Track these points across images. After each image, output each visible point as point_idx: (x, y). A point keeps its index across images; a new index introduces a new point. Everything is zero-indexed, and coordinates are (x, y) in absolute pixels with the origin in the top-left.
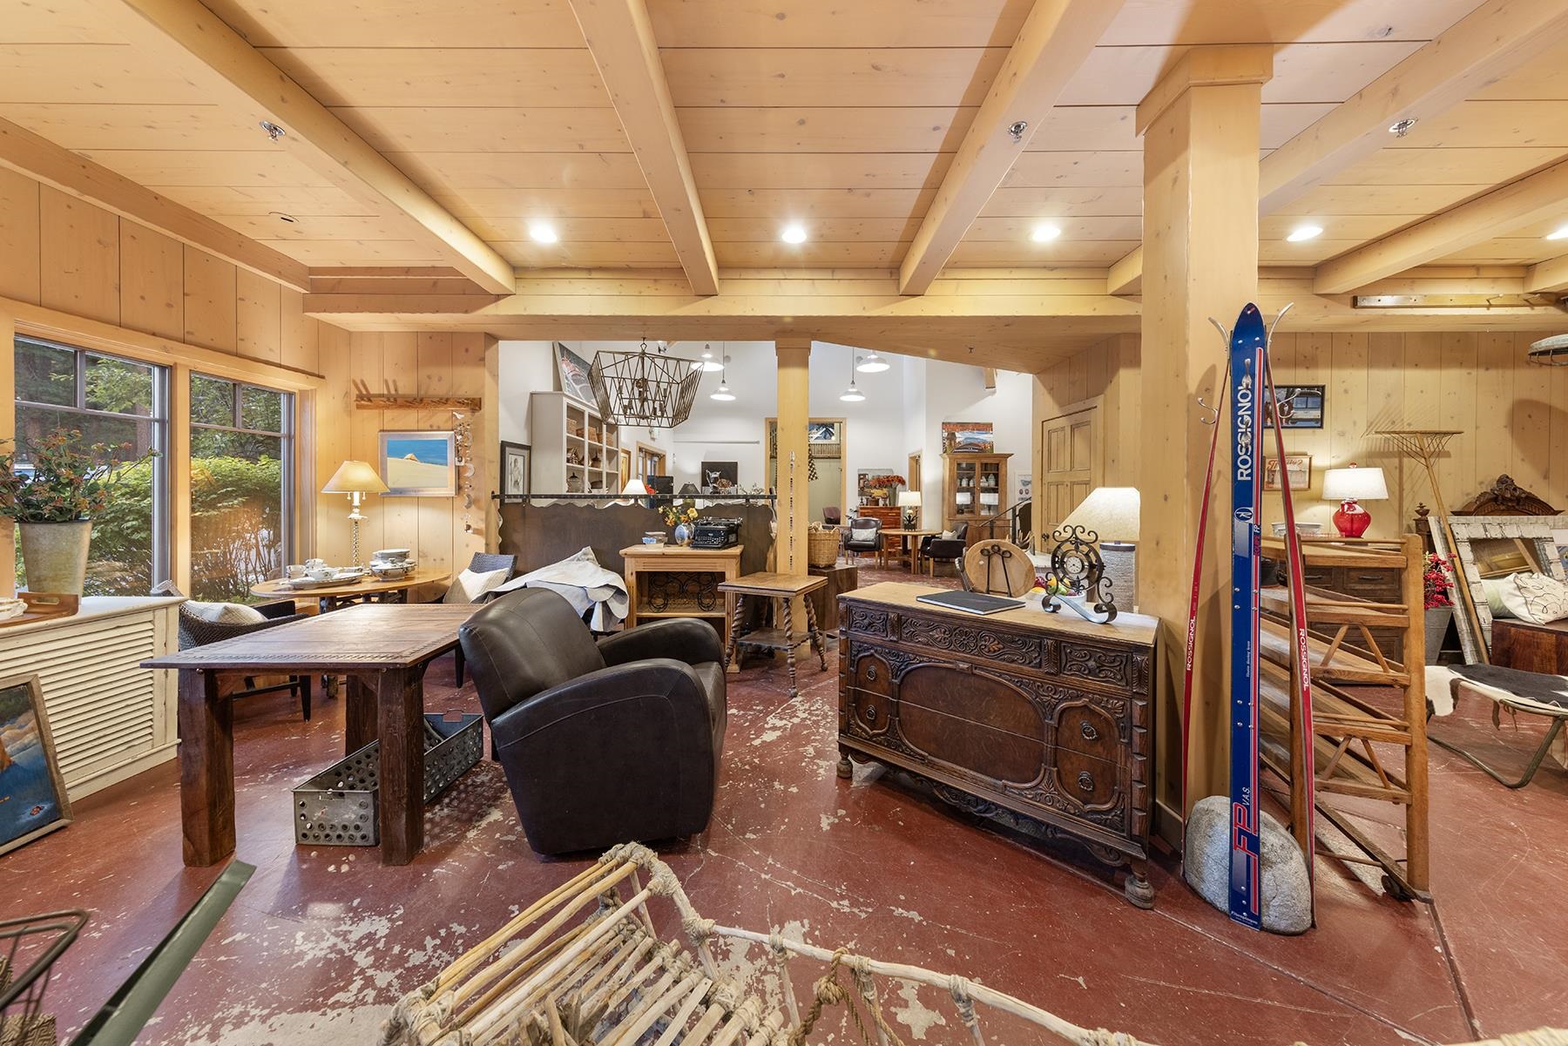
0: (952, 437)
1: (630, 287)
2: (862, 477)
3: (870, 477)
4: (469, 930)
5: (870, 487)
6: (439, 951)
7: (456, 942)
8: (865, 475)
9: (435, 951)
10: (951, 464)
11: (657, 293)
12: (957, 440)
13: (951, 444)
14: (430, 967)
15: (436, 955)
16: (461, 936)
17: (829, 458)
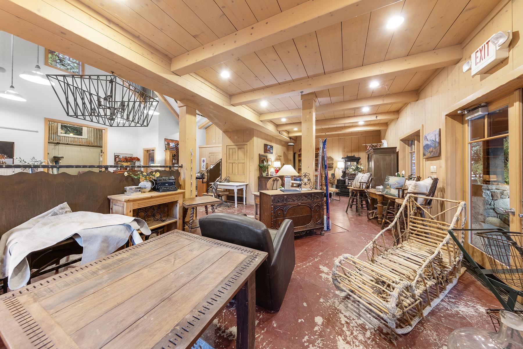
0: (168, 144)
1: (135, 47)
2: (116, 157)
3: (121, 157)
4: (307, 335)
5: (121, 161)
6: (316, 344)
7: (312, 339)
8: (118, 156)
9: (315, 346)
10: (170, 154)
11: (151, 59)
12: (171, 146)
13: (168, 147)
14: (323, 346)
15: (317, 345)
16: (310, 337)
17: (80, 145)
